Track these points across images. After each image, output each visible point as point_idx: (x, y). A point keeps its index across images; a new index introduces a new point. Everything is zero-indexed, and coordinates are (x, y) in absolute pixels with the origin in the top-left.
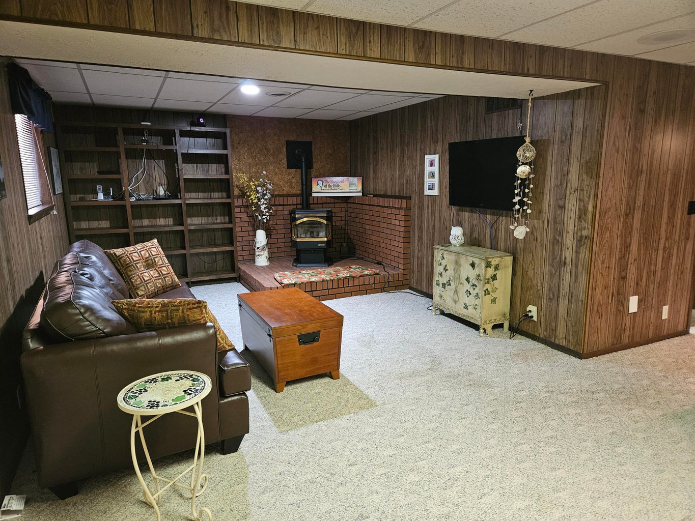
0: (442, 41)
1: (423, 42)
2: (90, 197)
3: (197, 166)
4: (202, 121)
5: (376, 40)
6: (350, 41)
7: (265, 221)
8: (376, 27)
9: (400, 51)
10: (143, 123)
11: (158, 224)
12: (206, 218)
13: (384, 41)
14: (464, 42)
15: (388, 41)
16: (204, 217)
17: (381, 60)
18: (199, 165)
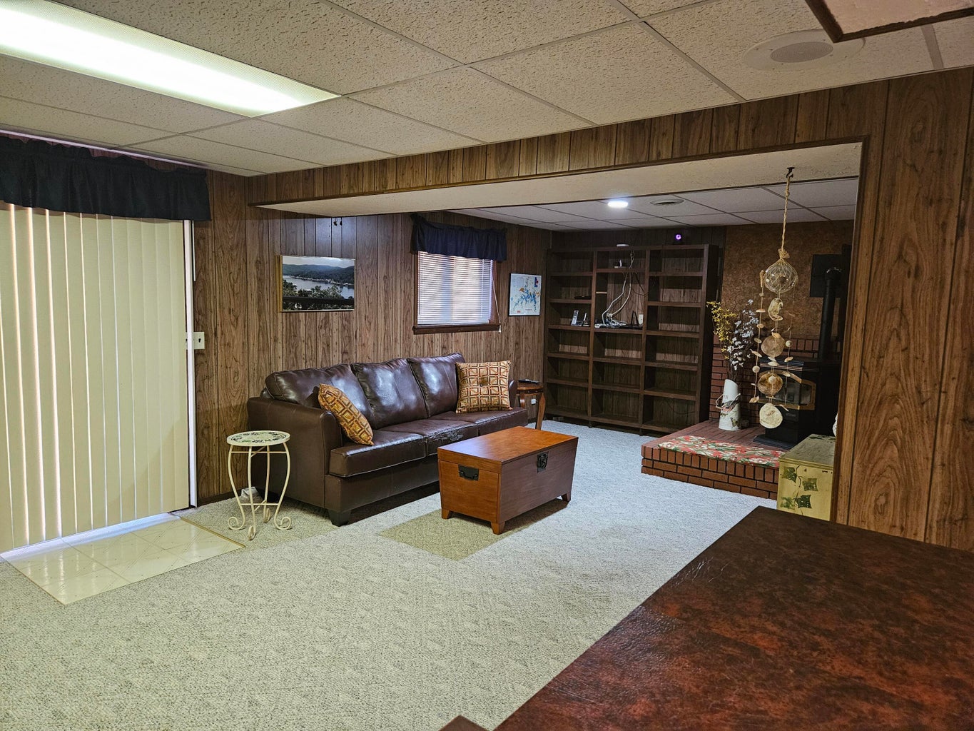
0: (527, 148)
1: (506, 155)
2: (563, 321)
3: (684, 292)
4: (680, 238)
5: (458, 165)
6: (436, 173)
7: (736, 369)
8: (459, 152)
9: (481, 171)
10: (618, 245)
11: (630, 356)
12: (682, 356)
13: (466, 163)
14: (555, 141)
15: (470, 162)
16: (681, 354)
17: (463, 183)
18: (687, 290)
